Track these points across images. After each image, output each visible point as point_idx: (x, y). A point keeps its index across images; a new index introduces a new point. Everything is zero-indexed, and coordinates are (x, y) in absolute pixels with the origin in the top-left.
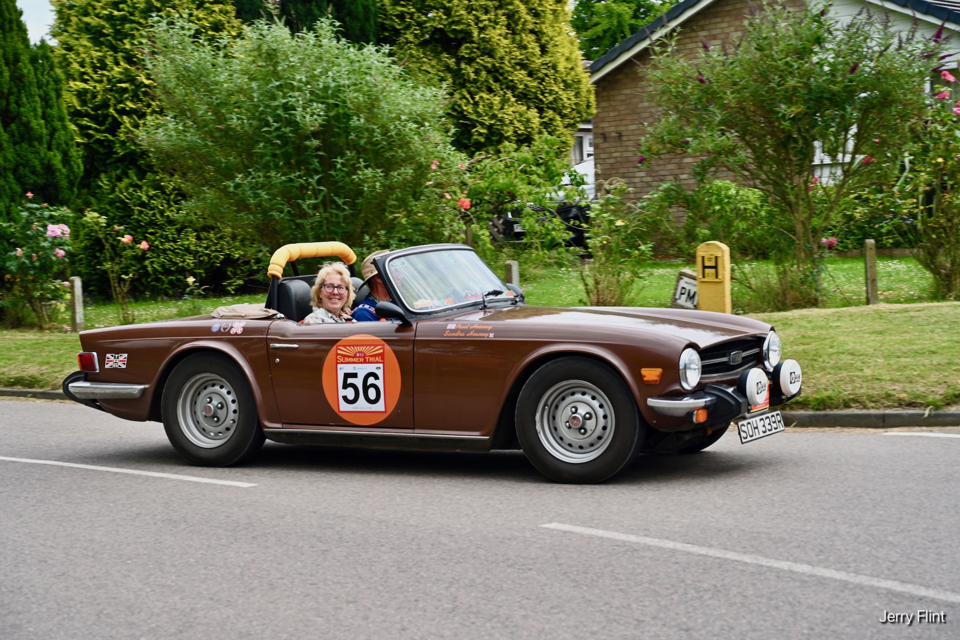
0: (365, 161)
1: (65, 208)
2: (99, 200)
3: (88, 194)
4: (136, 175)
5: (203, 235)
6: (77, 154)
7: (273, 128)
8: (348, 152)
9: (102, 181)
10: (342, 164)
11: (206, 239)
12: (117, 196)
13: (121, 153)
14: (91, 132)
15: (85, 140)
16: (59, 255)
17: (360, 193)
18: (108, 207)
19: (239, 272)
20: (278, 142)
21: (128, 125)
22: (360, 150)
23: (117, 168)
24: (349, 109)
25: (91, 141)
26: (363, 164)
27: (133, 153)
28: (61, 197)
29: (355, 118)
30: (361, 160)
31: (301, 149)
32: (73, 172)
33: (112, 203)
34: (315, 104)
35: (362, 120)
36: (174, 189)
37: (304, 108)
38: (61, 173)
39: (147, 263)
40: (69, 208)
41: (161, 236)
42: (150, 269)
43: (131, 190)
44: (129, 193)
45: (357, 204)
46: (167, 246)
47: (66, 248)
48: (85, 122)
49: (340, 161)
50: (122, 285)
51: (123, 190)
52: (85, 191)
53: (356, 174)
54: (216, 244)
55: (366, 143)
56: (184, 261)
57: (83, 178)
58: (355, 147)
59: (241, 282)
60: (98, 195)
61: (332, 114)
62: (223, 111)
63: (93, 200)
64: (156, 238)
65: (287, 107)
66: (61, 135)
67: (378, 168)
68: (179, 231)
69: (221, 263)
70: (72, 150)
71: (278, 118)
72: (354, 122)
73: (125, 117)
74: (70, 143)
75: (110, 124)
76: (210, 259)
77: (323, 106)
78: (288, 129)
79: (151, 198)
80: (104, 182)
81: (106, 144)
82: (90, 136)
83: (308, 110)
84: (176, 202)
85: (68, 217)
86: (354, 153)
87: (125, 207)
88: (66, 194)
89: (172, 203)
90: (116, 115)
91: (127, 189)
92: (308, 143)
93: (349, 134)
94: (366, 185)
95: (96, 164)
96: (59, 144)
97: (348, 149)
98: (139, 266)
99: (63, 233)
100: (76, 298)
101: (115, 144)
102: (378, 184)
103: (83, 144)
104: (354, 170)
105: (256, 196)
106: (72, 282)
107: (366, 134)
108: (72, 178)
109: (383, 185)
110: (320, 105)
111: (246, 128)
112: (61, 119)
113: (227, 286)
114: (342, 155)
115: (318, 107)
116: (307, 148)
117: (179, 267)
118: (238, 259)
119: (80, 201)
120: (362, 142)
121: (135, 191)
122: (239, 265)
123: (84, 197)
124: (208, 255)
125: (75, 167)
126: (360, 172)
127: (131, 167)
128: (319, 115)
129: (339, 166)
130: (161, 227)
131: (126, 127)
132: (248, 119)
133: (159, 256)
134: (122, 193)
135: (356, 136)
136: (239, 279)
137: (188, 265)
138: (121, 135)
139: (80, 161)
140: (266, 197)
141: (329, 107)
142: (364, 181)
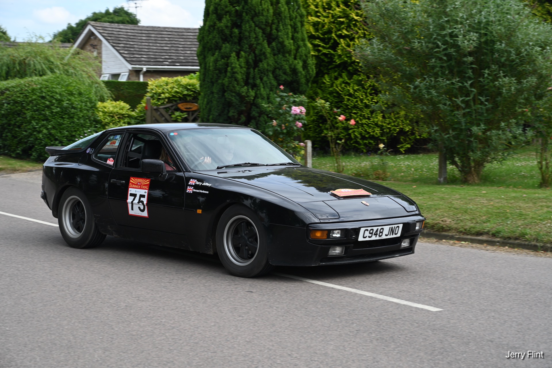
0: (503, 73)
1: (303, 96)
2: (323, 91)
3: (317, 87)
4: (347, 76)
5: (386, 116)
6: (312, 62)
7: (442, 49)
8: (493, 66)
9: (325, 79)
10: (488, 74)
11: (389, 118)
12: (335, 89)
13: (338, 62)
14: (320, 48)
15: (316, 53)
16: (298, 126)
17: (500, 94)
18: (329, 96)
19: (408, 139)
20: (445, 58)
21: (343, 45)
22: (502, 65)
23: (335, 71)
24: (494, 37)
25: (320, 54)
26: (502, 74)
27: (346, 62)
28: (301, 89)
29: (498, 43)
30: (501, 72)
31: (460, 63)
32: (309, 74)
33: (331, 93)
34: (472, 33)
35: (503, 45)
36: (370, 86)
37: (464, 36)
38: (302, 74)
39: (351, 131)
40: (306, 96)
41: (361, 115)
42: (353, 136)
43: (343, 85)
44: (342, 88)
45: (497, 101)
46: (364, 121)
47: (303, 121)
48: (317, 42)
49: (487, 71)
50: (337, 146)
51: (339, 86)
52: (315, 85)
53: (497, 81)
54: (394, 122)
55: (506, 60)
56: (374, 132)
57: (316, 77)
58: (497, 62)
59: (409, 146)
60: (323, 88)
61: (483, 40)
62: (410, 37)
63: (319, 91)
64: (357, 116)
65: (452, 35)
66: (302, 50)
67: (512, 77)
68: (372, 112)
69: (397, 133)
70: (309, 60)
71: (445, 43)
72: (498, 46)
73: (342, 40)
74: (308, 55)
75: (332, 43)
76: (390, 131)
77: (477, 35)
78: (453, 50)
79: (355, 91)
80: (327, 80)
81: (329, 56)
82: (319, 51)
83: (467, 37)
84: (371, 94)
85: (305, 102)
86: (497, 66)
87: (339, 96)
88: (304, 87)
89: (368, 95)
90: (336, 38)
91: (341, 85)
92: (465, 59)
93: (493, 54)
94: (504, 89)
95: (322, 68)
96: (301, 56)
97: (493, 64)
98: (346, 133)
99: (301, 112)
100: (308, 154)
101: (335, 56)
102: (513, 88)
103: (315, 56)
104: (496, 78)
105: (429, 93)
106: (306, 143)
107: (506, 54)
108: (308, 77)
109: (516, 89)
110: (475, 34)
111: (425, 49)
112: (303, 40)
113: (400, 148)
114: (489, 68)
115: (474, 36)
116: (464, 63)
117: (370, 135)
118: (408, 131)
119: (311, 91)
120: (503, 60)
121: (345, 86)
122: (408, 135)
123: (314, 89)
124: (389, 128)
125: (311, 70)
126: (500, 80)
127: (344, 71)
128: (474, 41)
129: (486, 75)
130: (361, 110)
131: (342, 46)
132: (426, 43)
133: (358, 128)
134: (337, 87)
135: (499, 55)
136: (408, 144)
137: (376, 134)
138: (339, 51)
139: (314, 67)
140: (435, 94)
141: (481, 35)
142: (503, 86)
